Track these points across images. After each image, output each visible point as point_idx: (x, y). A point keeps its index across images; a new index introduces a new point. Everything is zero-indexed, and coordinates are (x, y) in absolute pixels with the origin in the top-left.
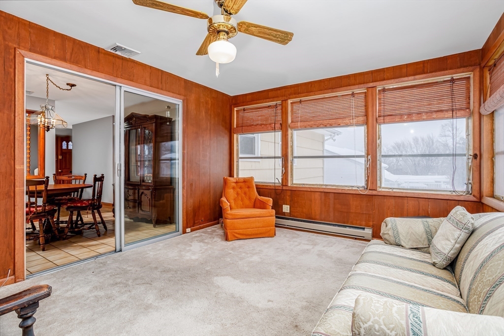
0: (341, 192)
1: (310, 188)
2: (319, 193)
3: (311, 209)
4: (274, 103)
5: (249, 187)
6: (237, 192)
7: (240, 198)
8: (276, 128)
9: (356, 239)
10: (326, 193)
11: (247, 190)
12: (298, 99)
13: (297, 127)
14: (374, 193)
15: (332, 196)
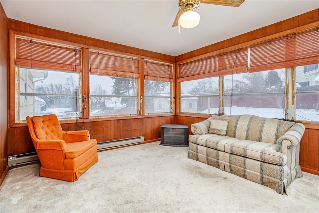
0: (127, 118)
1: (107, 118)
2: (114, 121)
3: (108, 133)
4: (72, 47)
5: (55, 125)
6: (46, 131)
7: (50, 137)
8: (77, 70)
9: (135, 145)
10: (118, 120)
11: (54, 127)
12: (96, 51)
13: (97, 72)
14: (143, 117)
15: (122, 121)
